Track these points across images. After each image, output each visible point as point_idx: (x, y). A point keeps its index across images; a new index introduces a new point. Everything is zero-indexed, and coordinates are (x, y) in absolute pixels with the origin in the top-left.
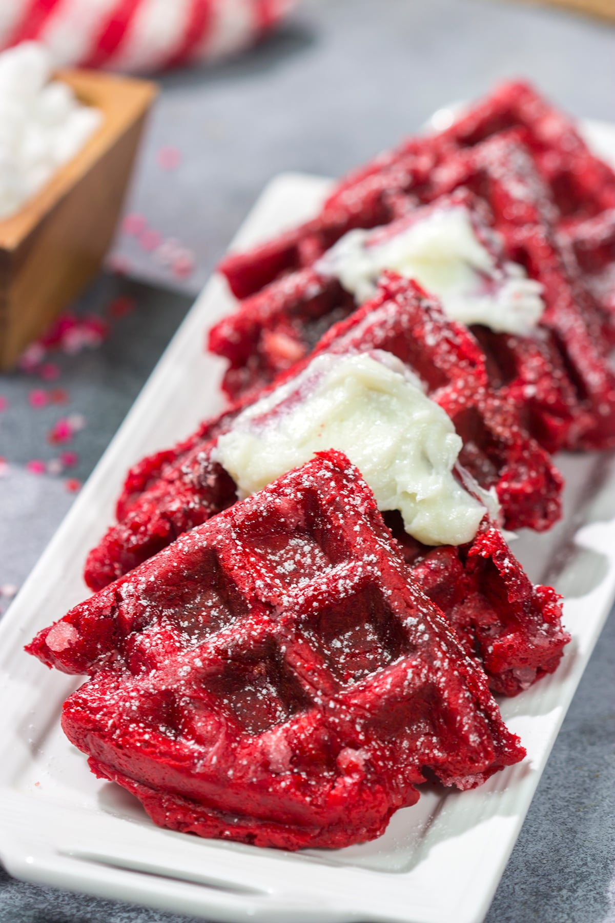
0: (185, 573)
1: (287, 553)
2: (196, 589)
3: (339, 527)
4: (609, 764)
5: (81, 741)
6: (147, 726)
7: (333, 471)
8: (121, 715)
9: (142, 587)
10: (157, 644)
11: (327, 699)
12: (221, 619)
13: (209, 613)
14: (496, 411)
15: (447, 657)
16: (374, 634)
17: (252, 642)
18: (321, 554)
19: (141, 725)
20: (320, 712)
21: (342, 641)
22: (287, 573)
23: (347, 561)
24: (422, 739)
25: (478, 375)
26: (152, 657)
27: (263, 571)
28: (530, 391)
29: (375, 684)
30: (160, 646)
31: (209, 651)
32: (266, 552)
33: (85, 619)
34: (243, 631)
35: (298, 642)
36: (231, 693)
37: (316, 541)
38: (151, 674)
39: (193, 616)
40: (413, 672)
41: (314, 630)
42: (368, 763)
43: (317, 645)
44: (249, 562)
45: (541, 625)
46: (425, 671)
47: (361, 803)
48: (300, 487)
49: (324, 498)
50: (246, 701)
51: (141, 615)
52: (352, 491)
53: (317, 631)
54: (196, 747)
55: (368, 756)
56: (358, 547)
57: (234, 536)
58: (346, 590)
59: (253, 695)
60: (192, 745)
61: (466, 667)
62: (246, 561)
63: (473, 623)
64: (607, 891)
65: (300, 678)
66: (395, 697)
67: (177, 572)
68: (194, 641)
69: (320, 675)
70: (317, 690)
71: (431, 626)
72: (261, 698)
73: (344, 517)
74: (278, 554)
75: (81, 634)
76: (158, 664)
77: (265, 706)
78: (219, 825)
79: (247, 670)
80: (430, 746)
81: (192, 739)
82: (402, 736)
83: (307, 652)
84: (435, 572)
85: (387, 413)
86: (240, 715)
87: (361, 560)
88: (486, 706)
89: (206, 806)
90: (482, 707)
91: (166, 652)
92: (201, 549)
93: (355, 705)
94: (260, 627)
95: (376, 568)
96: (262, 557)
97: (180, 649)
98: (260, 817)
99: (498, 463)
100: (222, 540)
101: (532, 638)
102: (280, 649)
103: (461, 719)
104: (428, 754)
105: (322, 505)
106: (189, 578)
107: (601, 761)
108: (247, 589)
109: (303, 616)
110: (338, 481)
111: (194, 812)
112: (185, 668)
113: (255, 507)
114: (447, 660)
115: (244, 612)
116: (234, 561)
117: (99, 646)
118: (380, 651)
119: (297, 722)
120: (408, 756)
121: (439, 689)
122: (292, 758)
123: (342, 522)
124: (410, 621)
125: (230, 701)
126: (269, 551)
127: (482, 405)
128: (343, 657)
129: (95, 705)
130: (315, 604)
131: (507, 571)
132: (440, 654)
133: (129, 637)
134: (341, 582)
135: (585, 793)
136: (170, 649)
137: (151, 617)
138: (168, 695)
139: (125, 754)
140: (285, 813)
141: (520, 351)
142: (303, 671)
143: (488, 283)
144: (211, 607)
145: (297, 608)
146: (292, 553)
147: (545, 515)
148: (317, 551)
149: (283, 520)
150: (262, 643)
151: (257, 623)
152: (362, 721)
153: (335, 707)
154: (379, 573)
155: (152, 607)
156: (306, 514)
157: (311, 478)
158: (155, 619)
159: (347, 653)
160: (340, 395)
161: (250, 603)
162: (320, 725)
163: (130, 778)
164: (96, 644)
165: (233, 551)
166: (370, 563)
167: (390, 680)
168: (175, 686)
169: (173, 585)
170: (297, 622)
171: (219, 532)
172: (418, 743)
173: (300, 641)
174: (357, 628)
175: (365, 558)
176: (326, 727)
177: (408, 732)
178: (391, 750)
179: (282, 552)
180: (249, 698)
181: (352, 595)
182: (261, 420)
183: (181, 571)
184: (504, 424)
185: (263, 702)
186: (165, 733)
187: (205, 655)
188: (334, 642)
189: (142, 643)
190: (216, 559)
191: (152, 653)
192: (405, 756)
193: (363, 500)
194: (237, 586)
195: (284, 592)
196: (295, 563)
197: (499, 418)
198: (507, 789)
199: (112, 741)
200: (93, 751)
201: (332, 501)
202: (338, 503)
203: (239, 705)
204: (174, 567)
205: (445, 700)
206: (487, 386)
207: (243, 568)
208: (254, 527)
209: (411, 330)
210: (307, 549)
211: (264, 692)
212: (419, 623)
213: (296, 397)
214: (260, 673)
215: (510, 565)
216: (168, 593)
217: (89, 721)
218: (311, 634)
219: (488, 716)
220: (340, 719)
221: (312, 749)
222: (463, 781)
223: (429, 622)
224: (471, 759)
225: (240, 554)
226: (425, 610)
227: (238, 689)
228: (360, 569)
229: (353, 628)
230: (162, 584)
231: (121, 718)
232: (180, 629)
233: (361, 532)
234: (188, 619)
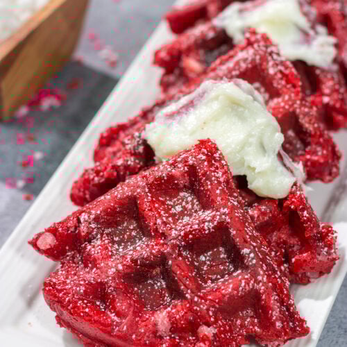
0: (118, 210)
1: (178, 200)
2: (124, 218)
3: (208, 190)
5: (52, 305)
6: (89, 302)
7: (207, 155)
8: (73, 295)
9: (92, 217)
10: (98, 253)
11: (193, 295)
12: (137, 237)
13: (131, 233)
14: (306, 114)
15: (266, 274)
16: (225, 254)
17: (152, 257)
18: (197, 203)
19: (85, 301)
20: (189, 303)
21: (206, 258)
22: (177, 213)
23: (211, 210)
24: (248, 320)
25: (297, 94)
26: (95, 260)
27: (162, 212)
28: (326, 100)
29: (223, 288)
30: (100, 254)
31: (127, 260)
32: (166, 200)
33: (59, 233)
34: (148, 249)
36: (139, 283)
37: (195, 194)
38: (93, 271)
39: (121, 234)
40: (245, 282)
41: (189, 250)
42: (215, 335)
43: (190, 259)
44: (154, 207)
45: (323, 249)
46: (252, 282)
48: (187, 164)
49: (200, 172)
50: (147, 289)
51: (90, 233)
52: (217, 168)
53: (191, 251)
54: (116, 318)
55: (215, 331)
56: (218, 203)
57: (147, 190)
58: (209, 229)
59: (152, 285)
60: (113, 316)
61: (277, 279)
62: (152, 206)
63: (285, 242)
65: (178, 281)
66: (233, 296)
67: (113, 209)
68: (121, 250)
69: (190, 280)
70: (188, 289)
71: (258, 254)
72: (156, 288)
73: (211, 184)
74: (173, 201)
75: (57, 241)
76: (98, 265)
77: (158, 293)
79: (149, 271)
80: (253, 324)
81: (113, 313)
82: (237, 317)
83: (184, 265)
85: (242, 118)
86: (143, 298)
87: (219, 211)
88: (287, 304)
90: (285, 304)
91: (103, 258)
92: (128, 197)
93: (210, 299)
94: (157, 247)
95: (227, 217)
96: (163, 203)
97: (111, 257)
99: (306, 144)
100: (139, 192)
101: (318, 256)
102: (168, 262)
103: (272, 313)
104: (251, 329)
105: (199, 176)
106: (120, 212)
108: (152, 223)
109: (183, 243)
110: (209, 162)
112: (112, 269)
113: (160, 174)
114: (265, 276)
115: (150, 236)
116: (146, 206)
117: (67, 248)
118: (228, 264)
119: (175, 306)
120: (240, 329)
121: (260, 293)
122: (171, 329)
123: (209, 187)
124: (245, 251)
125: (139, 289)
126: (168, 199)
127: (298, 111)
128: (206, 266)
129: (59, 288)
130: (191, 236)
131: (305, 218)
132: (261, 272)
133: (83, 245)
134: (206, 224)
136: (105, 257)
137: (97, 234)
138: (102, 285)
139: (74, 319)
141: (322, 77)
142: (181, 277)
143: (306, 38)
144: (132, 230)
145: (180, 238)
146: (180, 201)
147: (330, 174)
148: (195, 201)
149: (176, 182)
150: (158, 257)
151: (156, 245)
152: (213, 309)
153: (198, 301)
154: (229, 220)
155: (98, 228)
156: (190, 179)
157: (194, 159)
158: (99, 236)
159: (208, 265)
160: (216, 106)
161: (153, 232)
162: (188, 310)
163: (77, 331)
165: (146, 200)
166: (224, 214)
167: (231, 286)
168: (106, 280)
169: (111, 216)
170: (179, 246)
171: (138, 187)
172: (246, 322)
173: (180, 258)
174: (215, 250)
175: (222, 210)
176: (192, 312)
177: (241, 315)
178: (230, 326)
179: (175, 199)
180: (149, 288)
181: (212, 232)
182: (171, 116)
183: (116, 208)
184: (309, 123)
186: (99, 306)
187: (125, 263)
188: (201, 257)
189: (90, 250)
190: (136, 203)
192: (238, 330)
193: (223, 174)
194: (146, 221)
195: (174, 226)
196: (182, 207)
197: (307, 119)
199: (67, 310)
200: (58, 312)
201: (204, 175)
202: (208, 176)
204: (111, 206)
205: (263, 300)
206: (302, 100)
207: (151, 210)
208: (159, 185)
209: (261, 64)
210: (189, 199)
211: (159, 284)
212: (250, 252)
213: (191, 104)
214: (157, 273)
215: (307, 215)
216: (108, 220)
217: (55, 296)
218: (187, 253)
220: (200, 308)
221: (183, 324)
223: (256, 252)
224: (276, 335)
225: (150, 202)
226: (254, 244)
227: (143, 282)
228: (218, 217)
229: (213, 249)
230: (104, 215)
231: (74, 297)
232: (113, 242)
233: (220, 195)
234: (119, 236)
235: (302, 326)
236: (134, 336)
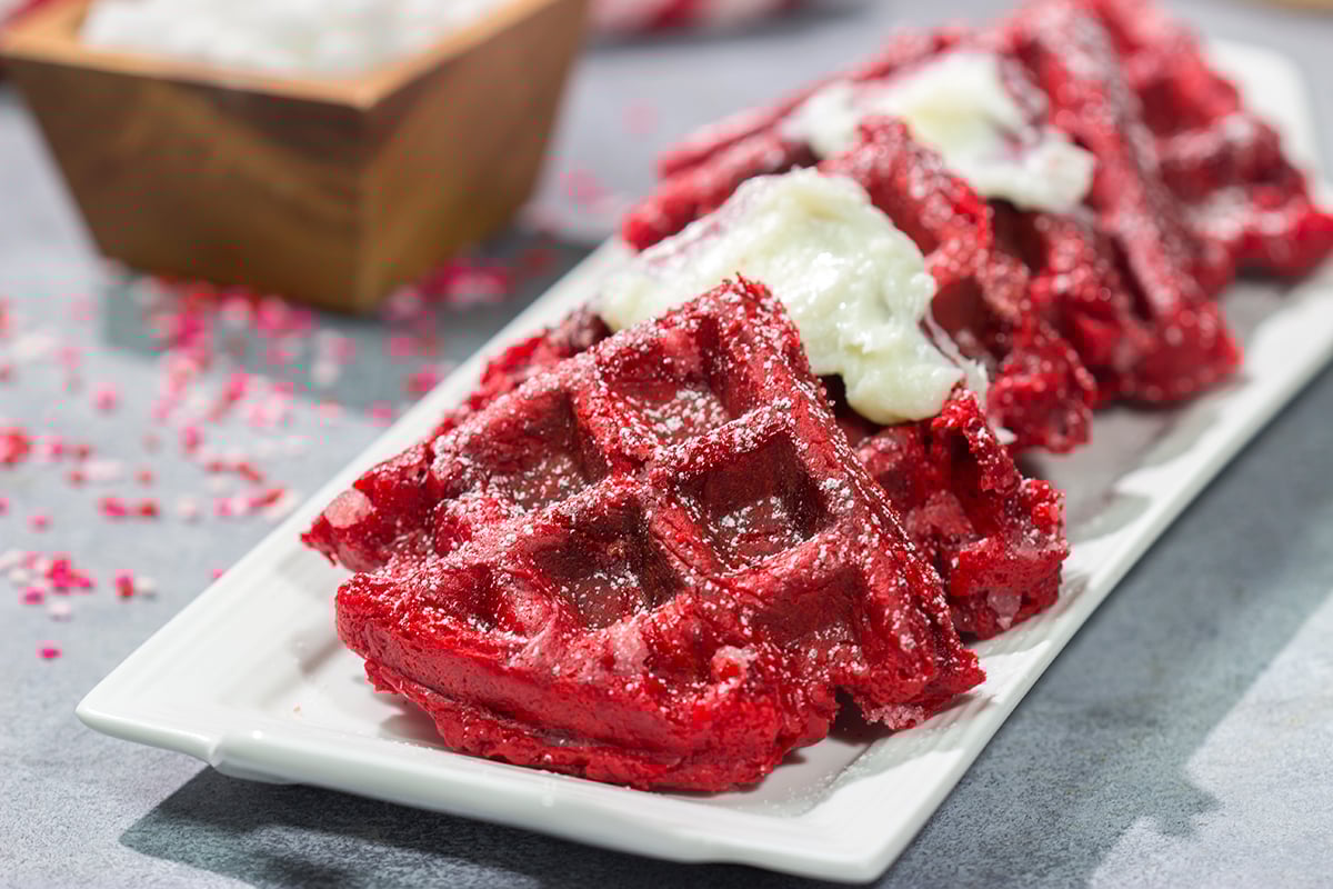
0: (526, 425)
1: (672, 408)
2: (541, 450)
3: (744, 363)
5: (358, 637)
6: (449, 613)
7: (743, 296)
8: (413, 594)
9: (464, 440)
10: (475, 510)
11: (702, 579)
12: (571, 490)
13: (556, 483)
14: (1001, 281)
15: (878, 532)
16: (782, 511)
17: (606, 507)
18: (719, 409)
19: (441, 610)
20: (691, 595)
21: (736, 519)
22: (669, 433)
23: (751, 411)
24: (837, 648)
25: (979, 236)
26: (466, 526)
27: (634, 421)
28: (1061, 284)
29: (774, 564)
30: (480, 512)
31: (545, 516)
32: (643, 406)
33: (380, 483)
35: (670, 506)
36: (575, 579)
37: (714, 391)
38: (462, 547)
39: (533, 486)
40: (828, 550)
41: (696, 497)
42: (754, 666)
43: (698, 516)
44: (613, 407)
45: (1029, 532)
46: (844, 549)
47: (739, 718)
48: (695, 313)
49: (726, 327)
50: (593, 592)
51: (458, 477)
52: (767, 323)
53: (701, 499)
54: (514, 638)
55: (754, 657)
56: (768, 388)
57: (597, 375)
58: (744, 443)
59: (605, 584)
60: (509, 637)
61: (906, 552)
62: (610, 406)
65: (668, 552)
66: (800, 581)
67: (514, 423)
69: (696, 549)
70: (691, 567)
71: (860, 492)
72: (615, 587)
73: (752, 351)
74: (661, 410)
75: (374, 504)
76: (474, 533)
77: (619, 598)
78: (537, 746)
79: (598, 549)
80: (849, 659)
81: (509, 630)
82: (809, 643)
83: (682, 520)
84: (885, 454)
86: (582, 608)
87: (769, 405)
88: (930, 604)
89: (521, 721)
90: (924, 605)
91: (486, 519)
92: (550, 393)
93: (742, 590)
94: (619, 488)
95: (789, 415)
96: (636, 408)
97: (506, 517)
98: (597, 738)
99: (998, 353)
100: (580, 380)
101: (1013, 547)
102: (645, 515)
103: (891, 614)
104: (843, 668)
105: (723, 337)
106: (529, 434)
107: (1113, 745)
108: (607, 440)
109: (681, 474)
110: (749, 308)
111: (503, 728)
112: (509, 537)
113: (630, 340)
114: (877, 535)
115: (604, 473)
116: (595, 407)
117: (399, 524)
118: (789, 532)
120: (815, 669)
121: (863, 574)
122: (648, 658)
123: (748, 356)
124: (830, 483)
125: (571, 590)
126: (648, 404)
127: (981, 275)
128: (736, 539)
130: (700, 459)
131: (981, 445)
132: (868, 528)
133: (439, 505)
136: (492, 517)
137: (473, 480)
138: (482, 571)
139: (413, 647)
140: (631, 732)
141: (1053, 233)
142: (673, 544)
144: (560, 476)
145: (674, 463)
146: (679, 408)
147: (1063, 430)
148: (714, 405)
149: (668, 360)
150: (622, 508)
151: (616, 485)
152: (751, 613)
153: (713, 590)
154: (793, 421)
155: (476, 469)
156: (702, 354)
157: (711, 303)
158: (478, 484)
159: (742, 535)
160: (771, 223)
161: (610, 458)
162: (690, 613)
163: (420, 684)
164: (395, 520)
165: (594, 394)
166: (781, 409)
167: (794, 558)
168: (493, 559)
169: (509, 442)
170: (672, 482)
171: (577, 370)
172: (830, 652)
173: (674, 506)
174: (760, 503)
175: (776, 402)
176: (699, 617)
177: (818, 637)
178: (791, 659)
179: (666, 406)
180: (599, 588)
181: (753, 450)
183: (521, 422)
184: (1011, 298)
185: (616, 593)
186: (473, 625)
187: (539, 521)
188: (725, 519)
189: (455, 510)
190: (570, 405)
191: (467, 520)
192: (810, 670)
193: (782, 334)
194: (595, 438)
196: (682, 419)
197: (1003, 291)
199: (397, 629)
200: (373, 649)
202: (745, 333)
203: (583, 596)
204: (510, 415)
205: (870, 589)
206: (991, 249)
207: (605, 414)
208: (627, 367)
209: (892, 178)
210: (701, 403)
211: (621, 581)
212: (841, 487)
213: (713, 231)
214: (616, 555)
215: (986, 436)
216: (500, 453)
217: (369, 603)
218: (692, 503)
219: (933, 618)
220: (718, 605)
221: (677, 647)
222: (895, 715)
223: (857, 487)
224: (902, 673)
225: (604, 397)
226: (853, 473)
227: (584, 576)
228: (767, 416)
229: (751, 500)
230: (493, 438)
231: (413, 597)
232: (513, 501)
233: (774, 370)
234: (526, 490)
236: (557, 668)
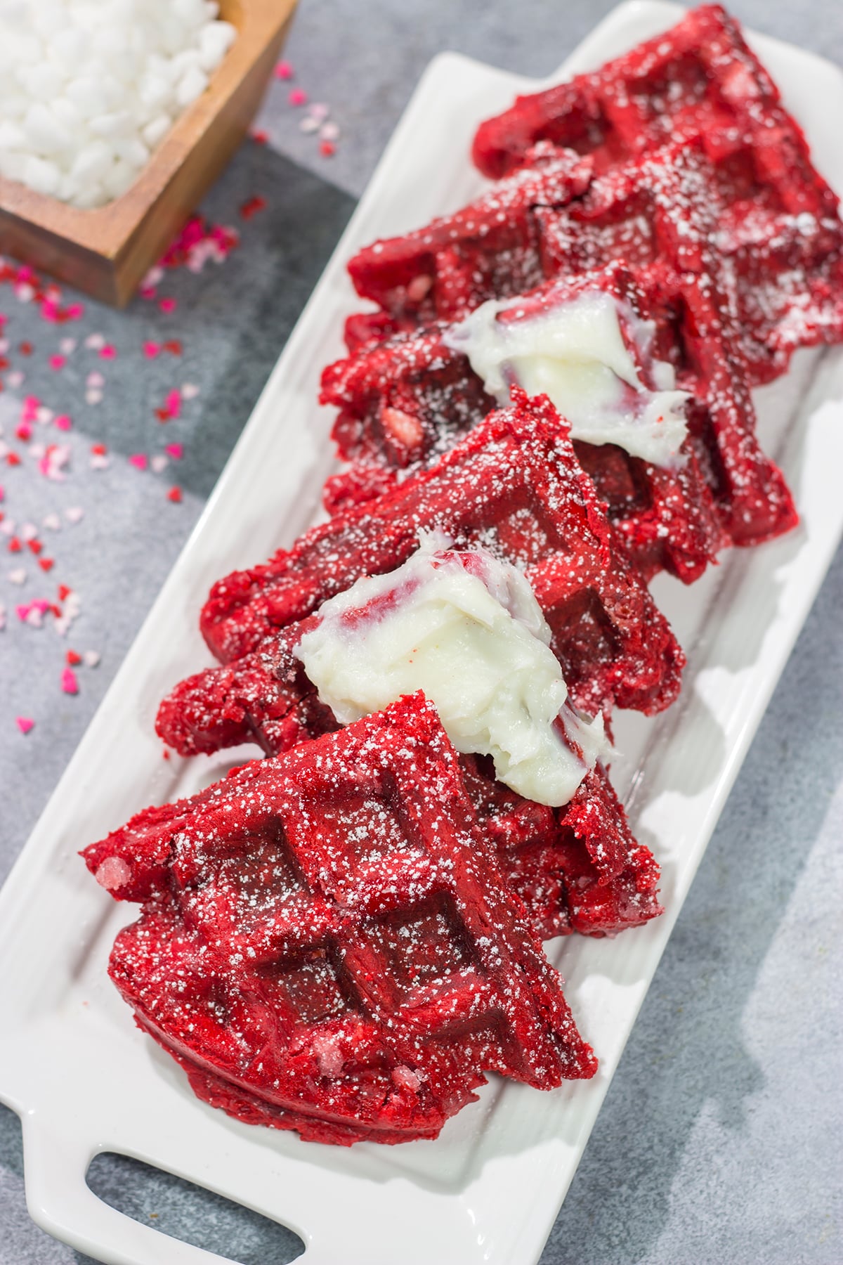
0: (247, 832)
1: (361, 816)
2: (259, 843)
3: (417, 819)
4: (695, 993)
6: (195, 1007)
7: (416, 748)
8: (166, 996)
9: (199, 844)
10: (210, 916)
11: (385, 1016)
12: (283, 881)
13: (271, 872)
15: (519, 985)
16: (446, 928)
17: (310, 937)
18: (396, 826)
19: (188, 1006)
20: (377, 1029)
21: (411, 931)
22: (358, 842)
23: (422, 853)
24: (486, 1048)
26: (205, 928)
27: (330, 850)
28: (663, 531)
30: (213, 919)
31: (263, 940)
32: (338, 816)
34: (303, 923)
35: (360, 946)
36: (288, 973)
37: (391, 808)
38: (202, 951)
39: (254, 871)
40: (481, 997)
41: (380, 924)
42: (424, 1086)
43: (381, 941)
44: (315, 839)
45: (634, 896)
46: (493, 997)
48: (378, 764)
49: (403, 785)
50: (302, 983)
52: (435, 773)
53: (384, 924)
54: (244, 1044)
55: (424, 1077)
56: (435, 848)
57: (301, 806)
58: (417, 896)
59: (311, 976)
60: (238, 1038)
61: (540, 984)
62: (312, 838)
64: (669, 1192)
65: (359, 987)
66: (459, 1019)
67: (238, 832)
68: (253, 903)
69: (380, 987)
70: (376, 1004)
71: (506, 946)
72: (319, 981)
73: (422, 810)
74: (351, 817)
75: (133, 875)
76: (210, 943)
77: (322, 990)
79: (305, 955)
80: (495, 1057)
81: (239, 1031)
82: (466, 1043)
83: (369, 958)
84: (523, 830)
86: (294, 999)
87: (436, 863)
88: (558, 1030)
90: (553, 1031)
91: (219, 929)
92: (265, 814)
93: (416, 1023)
94: (321, 920)
95: (451, 876)
96: (332, 825)
97: (234, 926)
99: (615, 649)
100: (288, 810)
101: (622, 912)
102: (340, 951)
103: (528, 1051)
104: (491, 1063)
105: (400, 789)
106: (250, 836)
108: (310, 874)
109: (368, 917)
110: (420, 762)
112: (237, 955)
114: (519, 989)
116: (300, 837)
117: (153, 886)
118: (451, 946)
119: (352, 1025)
120: (470, 1063)
121: (508, 1017)
122: (344, 1066)
124: (484, 941)
125: (286, 981)
126: (341, 812)
127: (602, 589)
128: (410, 948)
129: (140, 980)
130: (382, 905)
132: (512, 981)
133: (183, 891)
134: (412, 885)
135: (664, 1037)
136: (223, 926)
138: (218, 983)
142: (364, 981)
143: (632, 399)
144: (275, 864)
145: (362, 907)
146: (365, 817)
147: (661, 700)
148: (393, 821)
149: (357, 788)
150: (322, 939)
151: (318, 913)
152: (422, 1039)
153: (394, 1026)
154: (455, 882)
155: (210, 863)
156: (383, 788)
157: (390, 756)
158: (211, 878)
159: (415, 946)
160: (436, 620)
161: (313, 889)
162: (376, 1041)
163: (174, 1050)
164: (150, 883)
165: (299, 825)
166: (446, 869)
167: (455, 1002)
168: (225, 975)
169: (235, 841)
171: (285, 798)
172: (482, 1054)
173: (363, 944)
174: (429, 919)
175: (441, 862)
176: (382, 1045)
177: (473, 1039)
178: (452, 1059)
179: (356, 814)
180: (306, 980)
181: (423, 902)
182: (351, 619)
183: (243, 831)
184: (622, 616)
185: (319, 987)
186: (212, 1011)
187: (260, 945)
188: (402, 929)
189: (195, 907)
190: (281, 828)
192: (466, 1064)
196: (367, 831)
197: (618, 608)
198: (574, 1099)
201: (410, 791)
202: (417, 793)
203: (295, 986)
205: (512, 1028)
207: (308, 846)
208: (324, 795)
209: (532, 486)
210: (382, 816)
211: (323, 974)
212: (492, 945)
213: (387, 602)
214: (320, 957)
215: (604, 854)
216: (228, 847)
217: (132, 992)
218: (376, 931)
219: (559, 1038)
220: (398, 1038)
221: (366, 1060)
223: (504, 942)
225: (307, 830)
226: (501, 926)
227: (295, 969)
228: (434, 874)
229: (424, 918)
230: (222, 841)
231: (166, 1000)
232: (237, 887)
235: (583, 1059)
